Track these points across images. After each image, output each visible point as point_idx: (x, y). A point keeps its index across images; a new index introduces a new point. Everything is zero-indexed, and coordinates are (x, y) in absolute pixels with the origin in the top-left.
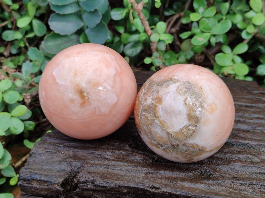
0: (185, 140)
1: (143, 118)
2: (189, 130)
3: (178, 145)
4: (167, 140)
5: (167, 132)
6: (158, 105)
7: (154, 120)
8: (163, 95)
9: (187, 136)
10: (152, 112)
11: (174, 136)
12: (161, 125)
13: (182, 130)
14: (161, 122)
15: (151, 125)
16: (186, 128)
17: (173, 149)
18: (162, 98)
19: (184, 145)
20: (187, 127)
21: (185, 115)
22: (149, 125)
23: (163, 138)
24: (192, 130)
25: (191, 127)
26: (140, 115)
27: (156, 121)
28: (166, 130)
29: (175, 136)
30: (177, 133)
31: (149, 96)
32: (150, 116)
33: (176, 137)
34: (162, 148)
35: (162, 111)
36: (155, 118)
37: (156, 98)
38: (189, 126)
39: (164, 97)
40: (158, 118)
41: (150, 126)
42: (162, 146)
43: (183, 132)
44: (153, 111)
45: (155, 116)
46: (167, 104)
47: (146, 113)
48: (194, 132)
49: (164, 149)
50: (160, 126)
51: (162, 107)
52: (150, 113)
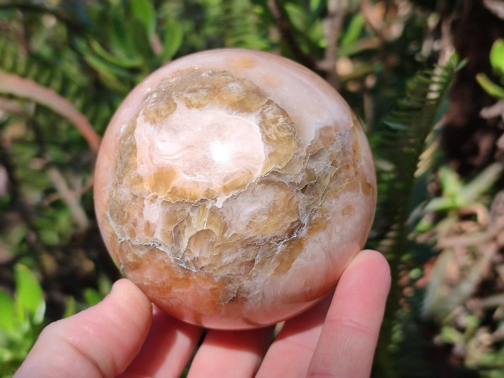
0: (299, 145)
1: (197, 255)
2: (275, 121)
3: (307, 171)
4: (283, 194)
5: (260, 183)
6: (174, 183)
7: (214, 211)
8: (153, 163)
9: (291, 136)
10: (188, 209)
11: (279, 167)
12: (236, 192)
13: (267, 139)
14: (226, 189)
15: (225, 228)
16: (267, 128)
17: (317, 194)
18: (158, 168)
19: (314, 155)
20: (264, 124)
21: (229, 113)
22: (225, 235)
23: (275, 206)
24: (278, 116)
25: (270, 115)
26: (187, 263)
27: (219, 204)
28: (253, 181)
29: (280, 164)
30: (271, 155)
31: (141, 214)
32: (199, 222)
33: (284, 164)
34: (305, 230)
35: (195, 176)
36: (209, 206)
37: (155, 187)
38: (264, 117)
39: (159, 161)
40: (210, 195)
41: (228, 235)
42: (301, 225)
43: (275, 138)
44: (186, 205)
45: (202, 200)
46: (179, 155)
47: (186, 235)
48: (284, 113)
49: (310, 224)
50: (234, 198)
51: (185, 172)
52: (188, 218)
